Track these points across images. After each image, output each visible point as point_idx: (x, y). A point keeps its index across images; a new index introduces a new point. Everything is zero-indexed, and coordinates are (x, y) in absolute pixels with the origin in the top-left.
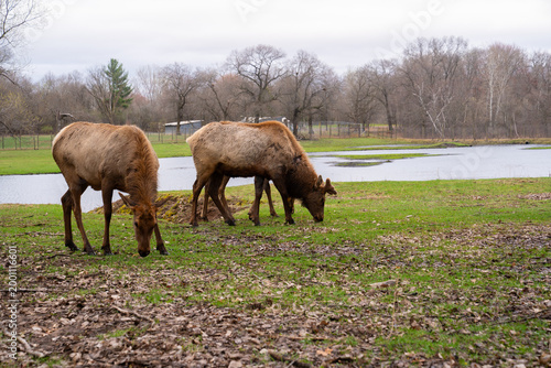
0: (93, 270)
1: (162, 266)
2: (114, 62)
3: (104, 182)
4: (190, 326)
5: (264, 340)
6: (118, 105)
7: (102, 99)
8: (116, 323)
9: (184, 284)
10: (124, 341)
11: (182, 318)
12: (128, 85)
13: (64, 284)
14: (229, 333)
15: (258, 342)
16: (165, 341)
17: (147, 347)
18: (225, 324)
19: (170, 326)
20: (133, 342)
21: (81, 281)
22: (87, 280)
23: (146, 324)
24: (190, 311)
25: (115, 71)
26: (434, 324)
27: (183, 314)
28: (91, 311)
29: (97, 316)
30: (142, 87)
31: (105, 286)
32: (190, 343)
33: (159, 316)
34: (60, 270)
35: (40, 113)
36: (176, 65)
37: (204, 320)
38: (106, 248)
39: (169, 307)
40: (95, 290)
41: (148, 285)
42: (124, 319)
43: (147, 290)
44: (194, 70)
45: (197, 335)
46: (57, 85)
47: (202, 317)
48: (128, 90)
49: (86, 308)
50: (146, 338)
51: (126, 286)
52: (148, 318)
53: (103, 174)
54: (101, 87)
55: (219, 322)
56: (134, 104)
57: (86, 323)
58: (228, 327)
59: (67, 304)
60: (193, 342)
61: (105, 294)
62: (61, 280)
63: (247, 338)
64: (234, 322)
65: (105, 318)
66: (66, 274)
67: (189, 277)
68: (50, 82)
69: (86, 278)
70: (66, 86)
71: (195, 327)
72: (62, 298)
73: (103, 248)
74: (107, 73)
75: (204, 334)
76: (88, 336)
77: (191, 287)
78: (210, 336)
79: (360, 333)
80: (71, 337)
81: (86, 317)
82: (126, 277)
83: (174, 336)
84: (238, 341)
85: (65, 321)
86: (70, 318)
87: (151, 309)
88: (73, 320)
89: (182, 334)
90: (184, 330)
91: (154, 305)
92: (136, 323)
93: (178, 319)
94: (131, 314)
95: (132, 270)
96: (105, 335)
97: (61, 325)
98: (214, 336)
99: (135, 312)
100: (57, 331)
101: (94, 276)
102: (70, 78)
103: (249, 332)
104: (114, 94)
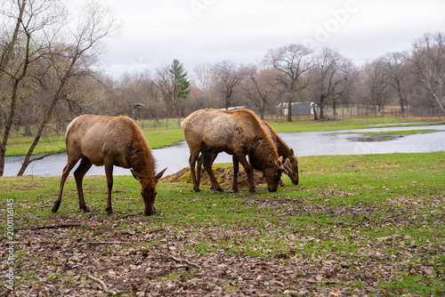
0: (156, 227)
1: (210, 223)
2: (176, 62)
3: (106, 159)
4: (228, 272)
5: (287, 283)
6: (179, 96)
7: (167, 91)
8: (172, 269)
9: (227, 238)
10: (177, 283)
11: (223, 265)
12: (188, 80)
13: (134, 238)
14: (259, 277)
15: (282, 284)
16: (209, 283)
17: (194, 288)
18: (256, 270)
19: (214, 271)
20: (184, 284)
21: (147, 236)
22: (151, 235)
23: (195, 270)
24: (230, 260)
25: (177, 69)
26: (429, 271)
27: (224, 262)
28: (153, 259)
29: (157, 263)
30: (199, 81)
31: (165, 240)
32: (228, 285)
33: (205, 264)
34: (131, 227)
35: (120, 104)
36: (224, 62)
37: (241, 267)
38: (109, 210)
39: (213, 257)
40: (157, 243)
41: (198, 239)
42: (178, 265)
43: (197, 243)
44: (239, 66)
45: (234, 279)
46: (133, 81)
47: (239, 264)
48: (187, 84)
49: (150, 257)
50: (194, 281)
51: (181, 240)
52: (196, 265)
53: (105, 153)
54: (166, 82)
55: (252, 268)
56: (191, 94)
57: (149, 269)
58: (259, 273)
59: (135, 254)
60: (231, 284)
61: (165, 246)
62: (131, 235)
63: (274, 281)
64: (264, 269)
65: (164, 265)
66: (136, 230)
67: (230, 233)
68: (127, 79)
69: (150, 233)
70: (138, 82)
71: (232, 272)
72: (132, 249)
73: (106, 210)
74: (171, 71)
75: (240, 278)
76: (150, 279)
77: (232, 241)
78: (244, 279)
79: (366, 278)
80: (137, 279)
81: (150, 263)
82: (181, 232)
83: (217, 279)
84: (266, 283)
85: (133, 267)
86: (137, 265)
87: (199, 258)
88: (139, 266)
89: (222, 278)
90: (224, 275)
91: (201, 255)
92: (187, 269)
93: (220, 266)
94: (184, 262)
95: (186, 227)
96: (163, 278)
97: (130, 269)
98: (247, 279)
99: (186, 260)
100: (127, 275)
101: (156, 232)
102: (142, 76)
103: (276, 276)
104: (176, 87)
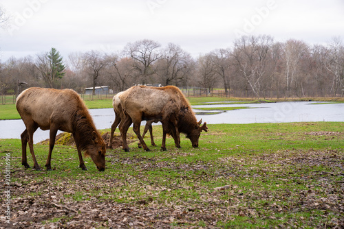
0: (39, 180)
1: (83, 177)
2: (53, 50)
4: (101, 215)
5: (148, 223)
6: (56, 76)
7: (46, 73)
8: (54, 213)
9: (97, 189)
10: (58, 225)
11: (96, 210)
12: (63, 64)
13: (21, 189)
14: (125, 219)
15: (144, 224)
16: (85, 225)
17: (73, 228)
18: (123, 214)
19: (88, 215)
20: (64, 225)
21: (32, 187)
22: (35, 187)
23: (73, 214)
24: (101, 206)
25: (54, 56)
26: (253, 213)
27: (96, 207)
28: (38, 206)
29: (42, 209)
30: (71, 65)
31: (47, 190)
32: (101, 226)
33: (81, 209)
34: (19, 181)
35: (6, 81)
36: (93, 51)
37: (110, 211)
38: (48, 166)
39: (87, 204)
40: (40, 192)
41: (74, 189)
42: (59, 211)
43: (74, 192)
44: (104, 55)
45: (105, 221)
46: (17, 64)
47: (108, 209)
48: (62, 67)
49: (35, 204)
50: (73, 223)
51: (60, 190)
52: (74, 210)
54: (45, 65)
55: (119, 212)
56: (66, 76)
57: (35, 214)
58: (125, 216)
59: (23, 202)
60: (103, 225)
61: (47, 195)
62: (19, 187)
63: (137, 222)
64: (129, 212)
65: (47, 210)
66: (22, 183)
67: (100, 184)
68: (13, 62)
69: (35, 185)
70: (23, 65)
71: (103, 215)
72: (19, 198)
73: (46, 166)
74: (49, 57)
75: (110, 220)
76: (36, 222)
77: (102, 191)
78: (113, 221)
79: (207, 219)
80: (25, 223)
81: (35, 210)
82: (60, 184)
83: (91, 221)
84: (131, 224)
85: (21, 212)
86: (24, 211)
87: (76, 204)
88: (26, 212)
89: (96, 220)
90: (97, 218)
91: (78, 202)
92: (67, 214)
93: (93, 210)
94: (63, 208)
95: (64, 180)
96: (47, 221)
97: (18, 215)
98: (116, 221)
99: (66, 206)
100: (16, 219)
101: (40, 184)
102: (25, 60)
103: (138, 218)
104: (53, 70)
